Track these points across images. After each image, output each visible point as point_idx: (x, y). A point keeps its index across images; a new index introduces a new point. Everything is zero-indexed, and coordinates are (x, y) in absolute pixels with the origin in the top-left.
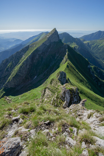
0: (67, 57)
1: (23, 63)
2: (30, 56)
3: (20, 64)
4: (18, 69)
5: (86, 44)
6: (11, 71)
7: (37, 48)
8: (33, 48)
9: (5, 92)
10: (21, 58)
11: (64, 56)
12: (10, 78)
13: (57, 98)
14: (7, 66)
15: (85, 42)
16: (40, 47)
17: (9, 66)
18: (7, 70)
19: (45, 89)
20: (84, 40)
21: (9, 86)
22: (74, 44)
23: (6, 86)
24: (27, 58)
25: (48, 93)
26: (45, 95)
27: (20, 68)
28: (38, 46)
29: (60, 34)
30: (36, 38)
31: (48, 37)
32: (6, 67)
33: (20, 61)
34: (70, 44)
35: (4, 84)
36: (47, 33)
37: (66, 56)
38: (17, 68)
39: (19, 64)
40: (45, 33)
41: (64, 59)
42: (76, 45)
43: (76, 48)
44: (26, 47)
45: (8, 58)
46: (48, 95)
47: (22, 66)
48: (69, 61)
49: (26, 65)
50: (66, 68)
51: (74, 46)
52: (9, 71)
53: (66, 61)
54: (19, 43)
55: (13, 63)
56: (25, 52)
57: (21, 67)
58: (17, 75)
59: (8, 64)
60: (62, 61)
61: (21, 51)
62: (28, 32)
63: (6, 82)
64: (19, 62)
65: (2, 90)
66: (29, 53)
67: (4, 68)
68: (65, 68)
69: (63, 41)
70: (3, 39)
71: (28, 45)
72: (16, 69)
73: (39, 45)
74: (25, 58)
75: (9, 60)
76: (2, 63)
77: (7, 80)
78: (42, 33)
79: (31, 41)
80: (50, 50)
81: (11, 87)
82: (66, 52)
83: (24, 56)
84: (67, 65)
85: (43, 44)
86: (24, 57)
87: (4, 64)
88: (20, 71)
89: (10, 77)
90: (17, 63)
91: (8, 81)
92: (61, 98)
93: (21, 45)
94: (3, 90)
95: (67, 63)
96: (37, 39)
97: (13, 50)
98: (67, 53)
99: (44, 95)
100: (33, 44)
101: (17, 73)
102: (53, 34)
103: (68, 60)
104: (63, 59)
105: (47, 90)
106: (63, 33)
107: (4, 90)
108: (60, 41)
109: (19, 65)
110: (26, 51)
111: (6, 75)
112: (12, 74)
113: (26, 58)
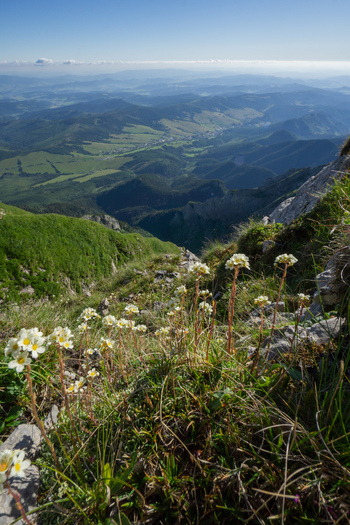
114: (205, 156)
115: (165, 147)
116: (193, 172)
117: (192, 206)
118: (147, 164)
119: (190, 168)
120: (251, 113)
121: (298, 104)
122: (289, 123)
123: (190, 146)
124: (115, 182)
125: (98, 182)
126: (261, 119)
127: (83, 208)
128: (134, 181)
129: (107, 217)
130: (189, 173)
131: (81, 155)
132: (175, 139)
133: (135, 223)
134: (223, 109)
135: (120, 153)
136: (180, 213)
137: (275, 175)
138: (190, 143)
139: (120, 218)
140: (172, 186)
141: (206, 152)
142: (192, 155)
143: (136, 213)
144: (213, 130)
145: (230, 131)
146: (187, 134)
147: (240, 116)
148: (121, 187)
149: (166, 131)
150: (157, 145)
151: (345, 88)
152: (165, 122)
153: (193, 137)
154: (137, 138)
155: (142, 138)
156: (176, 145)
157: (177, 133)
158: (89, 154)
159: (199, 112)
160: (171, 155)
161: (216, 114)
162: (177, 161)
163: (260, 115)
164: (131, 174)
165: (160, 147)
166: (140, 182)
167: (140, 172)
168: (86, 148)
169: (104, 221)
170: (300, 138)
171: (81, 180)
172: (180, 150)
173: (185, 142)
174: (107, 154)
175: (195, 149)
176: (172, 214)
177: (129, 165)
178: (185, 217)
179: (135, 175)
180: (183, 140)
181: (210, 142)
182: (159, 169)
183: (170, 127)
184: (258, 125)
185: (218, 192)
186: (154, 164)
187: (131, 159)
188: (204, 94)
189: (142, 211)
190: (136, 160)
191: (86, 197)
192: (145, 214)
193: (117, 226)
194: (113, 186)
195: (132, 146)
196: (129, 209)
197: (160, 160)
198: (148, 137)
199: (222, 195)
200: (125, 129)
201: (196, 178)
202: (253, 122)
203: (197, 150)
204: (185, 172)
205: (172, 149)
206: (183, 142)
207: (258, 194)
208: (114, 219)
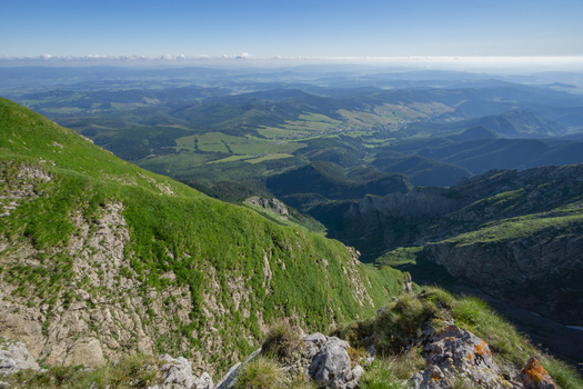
1: (576, 223)
3: (560, 220)
4: (528, 229)
6: (492, 218)
9: (414, 262)
12: (466, 235)
14: (492, 192)
17: (498, 200)
18: (480, 208)
21: (440, 260)
23: (433, 250)
27: (539, 233)
32: (486, 196)
33: (571, 207)
35: (433, 239)
38: (523, 225)
39: (552, 215)
45: (521, 168)
47: (563, 230)
55: (524, 196)
57: (551, 232)
58: (500, 248)
59: (501, 192)
63: (444, 237)
64: (557, 210)
65: (414, 249)
67: (477, 196)
72: (519, 225)
75: (516, 178)
76: (483, 177)
77: (452, 235)
81: (442, 267)
87: (488, 181)
88: (532, 243)
89: (470, 237)
91: (452, 240)
94: (415, 254)
101: (505, 242)
107: (419, 256)
109: (546, 220)
111: (463, 222)
112: (485, 231)
114: (386, 148)
115: (342, 136)
116: (373, 163)
117: (370, 199)
118: (321, 152)
119: (369, 159)
120: (441, 108)
121: (497, 100)
122: (486, 119)
123: (369, 137)
124: (286, 166)
125: (269, 165)
126: (452, 114)
127: (252, 189)
128: (306, 167)
129: (275, 201)
130: (368, 164)
131: (255, 138)
132: (353, 129)
133: (305, 210)
134: (406, 103)
135: (294, 138)
136: (356, 206)
137: (472, 175)
138: (370, 134)
139: (288, 203)
140: (348, 176)
141: (388, 144)
142: (372, 146)
143: (307, 200)
144: (396, 122)
145: (416, 124)
146: (367, 125)
147: (426, 110)
148: (292, 171)
149: (344, 121)
150: (334, 134)
151: (556, 84)
152: (343, 112)
153: (373, 128)
154: (313, 125)
155: (318, 126)
156: (354, 135)
157: (354, 124)
158: (263, 137)
159: (380, 104)
160: (347, 144)
161: (400, 107)
162: (354, 151)
163: (452, 110)
164: (304, 160)
165: (336, 136)
166: (312, 169)
167: (314, 159)
168: (260, 131)
169: (271, 205)
170: (501, 136)
171: (253, 162)
172: (358, 140)
173: (364, 133)
174: (281, 138)
175: (375, 141)
176: (348, 205)
177: (302, 151)
178: (362, 211)
179: (308, 162)
180: (362, 130)
181: (392, 135)
182: (336, 158)
183: (348, 117)
184: (448, 120)
185: (401, 187)
186: (329, 152)
187: (306, 145)
188: (386, 88)
189: (313, 199)
190: (310, 147)
191: (256, 178)
192: (317, 202)
193: (285, 211)
194: (284, 170)
195: (307, 133)
196: (300, 195)
197: (335, 148)
198: (325, 126)
199: (406, 191)
200: (301, 116)
201: (376, 170)
202: (442, 116)
203: (377, 141)
204: (363, 162)
205: (349, 139)
206: (362, 133)
207: (450, 194)
208: (282, 204)
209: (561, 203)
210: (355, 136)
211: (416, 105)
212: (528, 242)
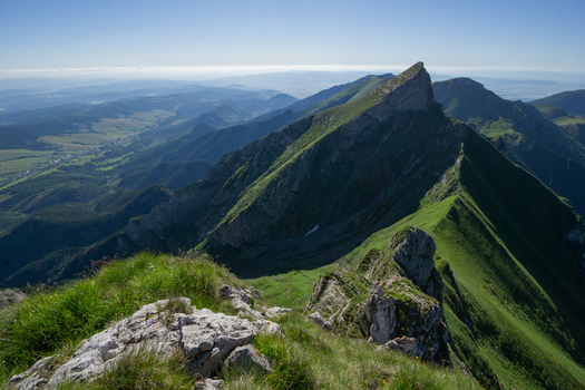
0: (457, 176)
1: (282, 172)
2: (310, 150)
3: (274, 173)
4: (263, 188)
5: (566, 129)
6: (240, 190)
7: (340, 128)
8: (327, 127)
10: (281, 154)
11: (443, 170)
12: (231, 211)
13: (347, 316)
14: (232, 172)
15: (562, 123)
16: (351, 124)
17: (238, 175)
18: (230, 186)
19: (327, 278)
20: (562, 114)
21: (224, 241)
22: (504, 124)
23: (215, 236)
24: (300, 156)
25: (332, 295)
26: (322, 299)
27: (268, 187)
28: (342, 121)
29: (437, 83)
30: (344, 93)
31: (388, 91)
32: (230, 176)
33: (276, 163)
34: (482, 124)
35: (211, 227)
36: (388, 77)
37: (454, 171)
38: (259, 186)
39: (270, 173)
40: (380, 77)
41: (444, 183)
42: (511, 131)
43: (508, 141)
44: (302, 122)
45: (241, 148)
46: (329, 304)
47: (278, 180)
48: (466, 195)
49: (291, 182)
50: (443, 221)
51: (502, 134)
52: (236, 189)
53: (450, 191)
54: (284, 105)
55: (251, 166)
56: (297, 138)
57: (273, 183)
58: (254, 209)
59: (237, 169)
60: (430, 187)
61: (285, 131)
62: (321, 73)
63: (218, 222)
64: (270, 168)
65: (201, 245)
66: (310, 141)
67: (224, 178)
68: (438, 220)
69: (447, 112)
70: (241, 91)
71: (310, 113)
72: (256, 187)
73: (349, 119)
74: (291, 154)
75: (241, 155)
76: (221, 163)
77: (222, 217)
78: (368, 79)
79: (325, 103)
80: (386, 137)
81: (228, 245)
82: (458, 155)
83: (289, 150)
84: (453, 208)
85: (364, 114)
86: (291, 152)
87: (225, 164)
88: (268, 196)
89: (234, 212)
90: (263, 168)
91: (224, 221)
92: (358, 323)
93: (288, 113)
94: (203, 248)
95: (451, 200)
96: (347, 98)
97: (261, 124)
98: (458, 161)
99: (318, 299)
100: (329, 115)
101: (255, 202)
102: (408, 83)
103: (460, 188)
104: (437, 180)
105: (332, 285)
106: (455, 80)
107: (207, 247)
108: (437, 109)
109: (268, 177)
110: (301, 133)
111: (224, 203)
112: (240, 202)
113: (296, 155)
114: (127, 165)
115: (63, 168)
116: (120, 185)
117: (137, 222)
118: (40, 196)
119: (114, 182)
120: (164, 114)
121: (203, 100)
122: (203, 117)
123: (101, 159)
126: (176, 118)
128: (26, 224)
130: (115, 188)
132: (75, 156)
134: (127, 115)
136: (125, 237)
137: (213, 163)
138: (101, 155)
140: (98, 209)
141: (127, 160)
142: (111, 168)
144: (125, 136)
145: (147, 133)
146: (92, 147)
147: (150, 119)
149: (56, 149)
150: (49, 168)
152: (49, 139)
153: (101, 148)
154: (5, 167)
155: (15, 165)
156: (80, 162)
157: (74, 150)
159: (97, 121)
160: (77, 175)
161: (122, 120)
162: (90, 179)
163: (174, 114)
164: (16, 216)
165: (55, 170)
166: (37, 222)
167: (32, 208)
170: (219, 127)
172: (89, 167)
173: (93, 156)
175: (111, 161)
177: (6, 205)
178: (134, 238)
179: (24, 217)
180: (89, 154)
181: (127, 150)
182: (69, 196)
183: (59, 143)
184: (174, 124)
185: (162, 196)
186: (53, 193)
187: (7, 196)
188: (95, 102)
189: (60, 258)
192: (69, 259)
196: (37, 264)
197: (61, 185)
198: (28, 164)
199: (168, 198)
201: (127, 190)
202: (169, 121)
203: (114, 160)
204: (109, 188)
205: (76, 168)
206: (89, 157)
207: (206, 185)
208: (8, 291)
209: (271, 163)
210: (82, 163)
211: (138, 115)
212: (266, 195)
